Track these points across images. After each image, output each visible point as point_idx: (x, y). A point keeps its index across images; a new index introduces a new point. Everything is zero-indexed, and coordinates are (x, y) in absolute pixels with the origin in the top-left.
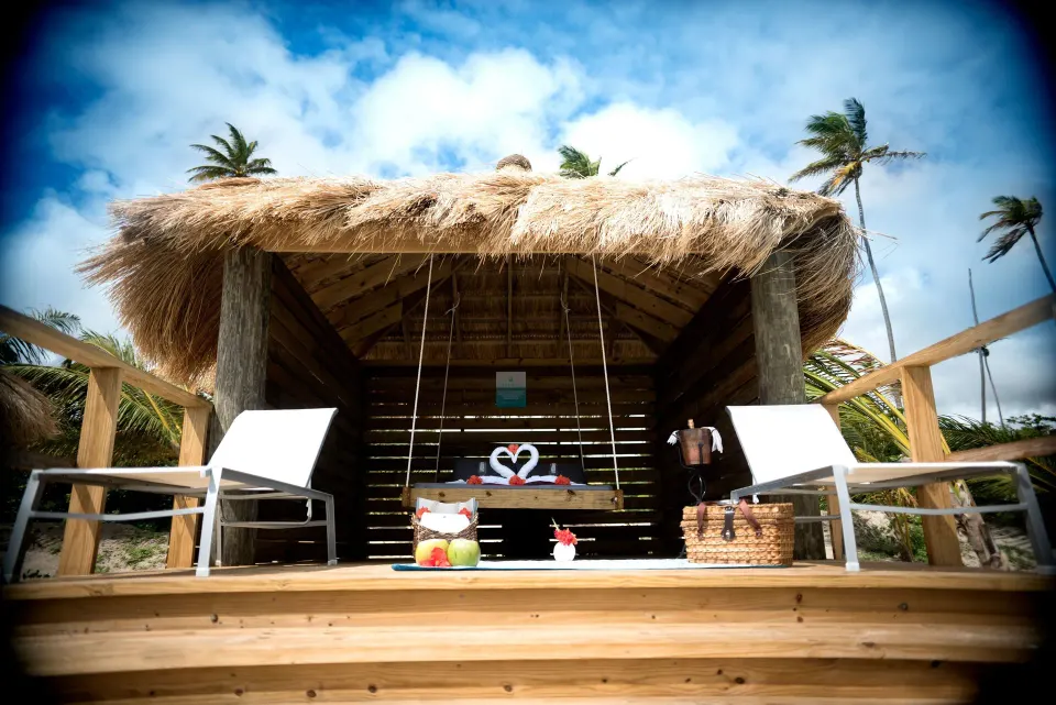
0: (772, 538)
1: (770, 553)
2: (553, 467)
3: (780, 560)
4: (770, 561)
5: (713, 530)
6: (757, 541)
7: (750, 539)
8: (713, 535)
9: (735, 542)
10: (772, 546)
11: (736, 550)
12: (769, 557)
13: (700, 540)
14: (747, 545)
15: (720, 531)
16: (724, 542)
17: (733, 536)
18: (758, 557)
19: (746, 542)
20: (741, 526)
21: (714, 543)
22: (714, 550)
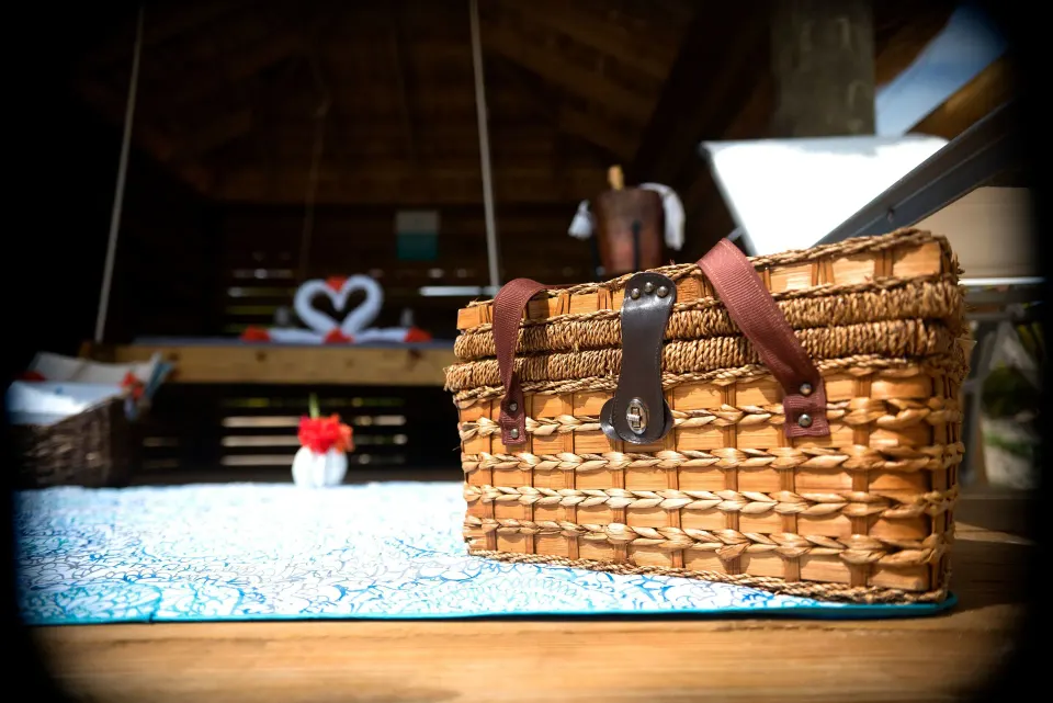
0: (884, 441)
1: (864, 524)
2: (407, 317)
3: (931, 572)
4: (866, 571)
5: (570, 398)
6: (788, 456)
7: (750, 441)
8: (568, 421)
9: (670, 457)
10: (882, 484)
11: (675, 499)
12: (860, 550)
13: (513, 448)
14: (732, 475)
15: (596, 404)
16: (618, 459)
17: (662, 429)
18: (791, 543)
19: (730, 456)
20: (703, 375)
21: (570, 460)
22: (572, 497)
